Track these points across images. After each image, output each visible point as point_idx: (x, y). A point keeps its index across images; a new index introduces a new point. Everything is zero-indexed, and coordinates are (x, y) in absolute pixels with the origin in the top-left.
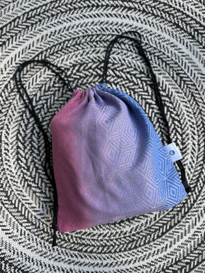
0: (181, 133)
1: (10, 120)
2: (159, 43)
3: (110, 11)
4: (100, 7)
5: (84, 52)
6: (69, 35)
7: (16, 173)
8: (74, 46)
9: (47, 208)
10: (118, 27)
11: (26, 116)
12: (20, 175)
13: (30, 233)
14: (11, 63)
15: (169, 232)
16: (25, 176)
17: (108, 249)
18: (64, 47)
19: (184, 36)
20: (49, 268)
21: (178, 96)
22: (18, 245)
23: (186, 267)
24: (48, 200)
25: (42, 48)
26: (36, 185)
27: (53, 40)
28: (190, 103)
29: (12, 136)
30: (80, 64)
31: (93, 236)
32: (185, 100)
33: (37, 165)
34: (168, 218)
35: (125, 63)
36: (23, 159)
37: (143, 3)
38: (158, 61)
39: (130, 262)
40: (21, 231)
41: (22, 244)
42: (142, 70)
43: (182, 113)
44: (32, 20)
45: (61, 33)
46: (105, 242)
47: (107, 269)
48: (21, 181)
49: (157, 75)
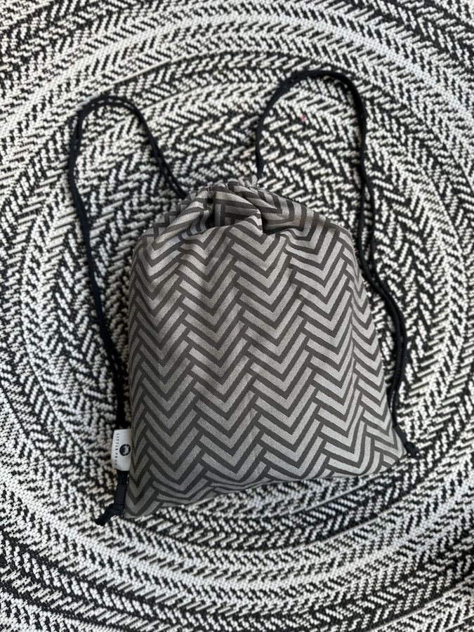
0: (429, 322)
1: (59, 199)
2: (433, 112)
3: (341, 12)
5: (260, 89)
6: (238, 42)
7: (44, 319)
8: (242, 69)
9: (91, 413)
10: (350, 52)
11: (97, 198)
12: (50, 325)
13: (41, 458)
14: (93, 73)
15: (346, 533)
16: (62, 329)
17: (203, 535)
20: (64, 545)
21: (444, 240)
22: (10, 475)
23: (362, 618)
24: (99, 396)
25: (170, 57)
26: (81, 357)
27: (198, 45)
28: (465, 261)
29: (56, 234)
30: (244, 112)
32: (456, 253)
34: (352, 501)
35: (345, 137)
36: (66, 292)
37: (421, 14)
38: (420, 152)
39: (244, 576)
40: (23, 448)
41: (17, 476)
42: (380, 163)
43: (443, 280)
45: (220, 33)
46: (202, 518)
47: (188, 579)
48: (50, 338)
49: (409, 182)
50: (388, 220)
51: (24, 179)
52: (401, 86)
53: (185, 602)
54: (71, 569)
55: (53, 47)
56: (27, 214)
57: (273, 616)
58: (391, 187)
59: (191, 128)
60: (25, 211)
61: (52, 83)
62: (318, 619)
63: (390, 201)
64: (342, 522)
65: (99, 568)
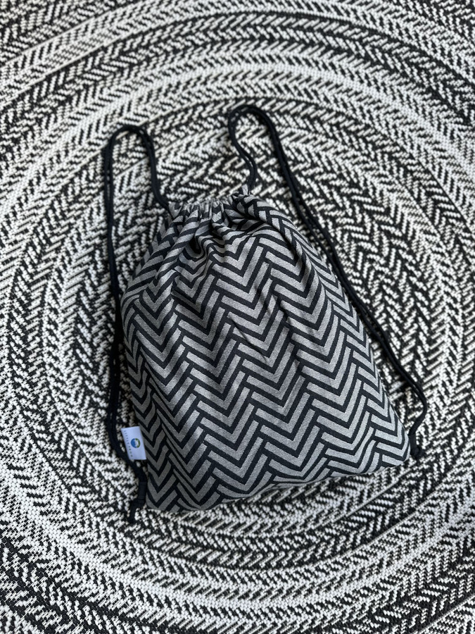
0: (428, 318)
1: (66, 262)
2: (394, 127)
3: (296, 53)
4: (277, 42)
6: (207, 93)
7: (69, 376)
8: (215, 117)
10: (310, 86)
12: (75, 381)
13: (85, 510)
14: (80, 143)
15: (389, 532)
16: (87, 383)
17: (252, 559)
18: (195, 117)
19: (448, 117)
20: (120, 593)
21: (427, 240)
22: (59, 532)
23: (420, 613)
25: (147, 117)
27: (172, 102)
28: (450, 256)
29: (68, 294)
30: (224, 156)
31: (221, 528)
32: (440, 250)
34: (389, 499)
35: (319, 163)
36: (86, 347)
37: (367, 43)
38: (390, 164)
39: (299, 592)
40: (68, 503)
41: (66, 532)
42: (355, 181)
43: (433, 276)
44: (132, 57)
45: (190, 88)
46: (249, 542)
47: (246, 605)
48: (77, 393)
49: (385, 192)
50: (372, 230)
51: (31, 249)
52: (361, 108)
53: (246, 628)
54: (131, 615)
55: (40, 125)
56: (38, 281)
57: (334, 626)
58: (370, 201)
59: (178, 177)
60: (35, 278)
61: (43, 158)
62: (378, 622)
63: (370, 213)
64: (383, 521)
65: (158, 609)
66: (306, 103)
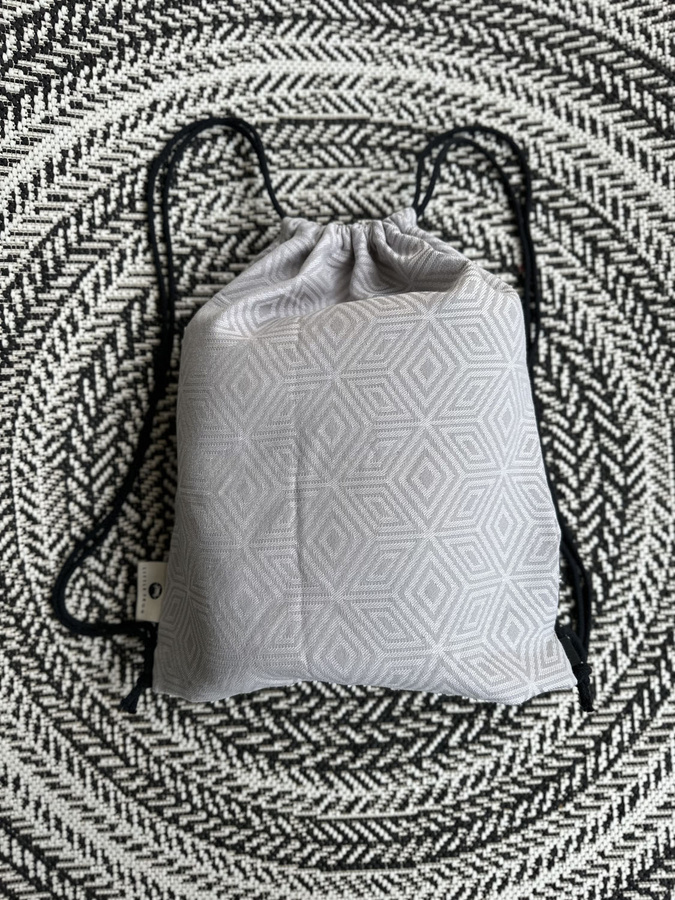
5: (479, 205)
7: (54, 410)
8: (464, 169)
10: (625, 198)
12: (59, 421)
14: (257, 91)
15: (362, 873)
16: (74, 432)
17: (160, 797)
21: (654, 512)
25: (370, 111)
26: (86, 480)
27: (417, 111)
29: (117, 294)
31: (143, 731)
32: (664, 536)
33: (128, 426)
34: (388, 831)
35: (570, 317)
36: (100, 382)
39: (194, 879)
42: (605, 371)
43: (632, 567)
45: (453, 107)
46: (167, 772)
47: (115, 852)
48: (53, 439)
49: (637, 412)
50: (586, 454)
51: (101, 199)
53: (98, 882)
58: (608, 410)
60: (85, 245)
63: (599, 429)
64: (362, 855)
66: (604, 220)
